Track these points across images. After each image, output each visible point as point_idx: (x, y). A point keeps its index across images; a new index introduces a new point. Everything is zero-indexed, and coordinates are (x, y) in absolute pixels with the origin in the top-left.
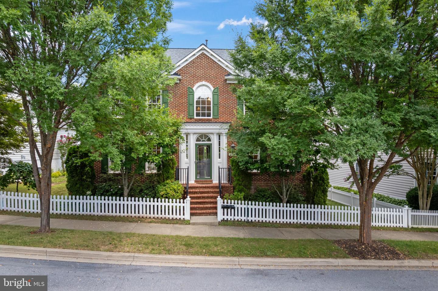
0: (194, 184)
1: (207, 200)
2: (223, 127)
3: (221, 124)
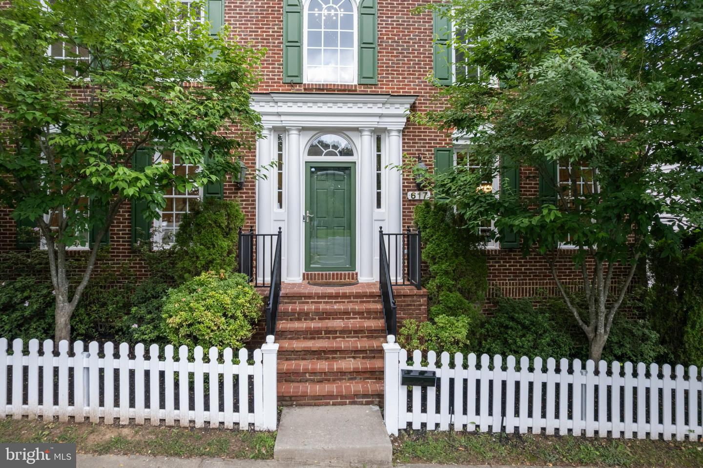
0: (300, 285)
1: (342, 344)
2: (392, 110)
3: (384, 99)
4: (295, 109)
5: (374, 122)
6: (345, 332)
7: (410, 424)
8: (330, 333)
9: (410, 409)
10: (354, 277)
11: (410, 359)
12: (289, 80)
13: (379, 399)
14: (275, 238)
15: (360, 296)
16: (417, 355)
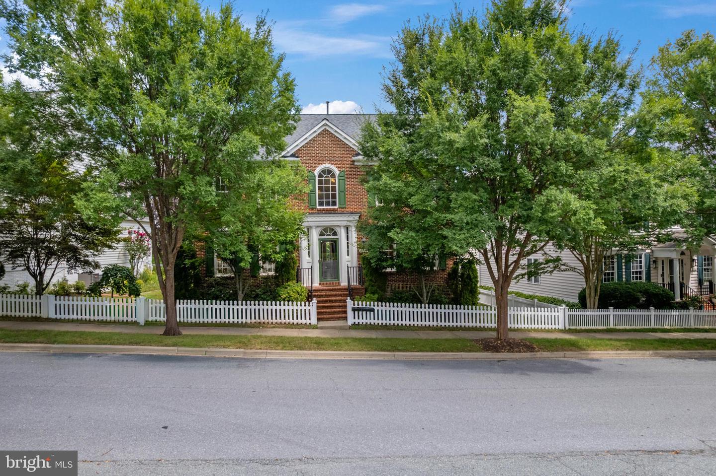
0: (319, 287)
2: (351, 218)
3: (349, 215)
4: (314, 219)
5: (345, 223)
6: (336, 301)
7: (355, 323)
8: (331, 301)
9: (354, 318)
10: (339, 284)
11: (354, 305)
12: (311, 207)
13: (346, 318)
14: (310, 270)
15: (341, 290)
16: (356, 302)
